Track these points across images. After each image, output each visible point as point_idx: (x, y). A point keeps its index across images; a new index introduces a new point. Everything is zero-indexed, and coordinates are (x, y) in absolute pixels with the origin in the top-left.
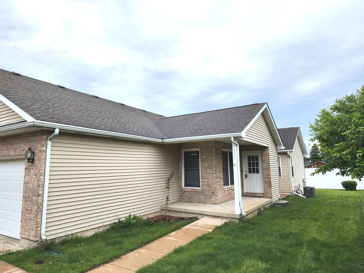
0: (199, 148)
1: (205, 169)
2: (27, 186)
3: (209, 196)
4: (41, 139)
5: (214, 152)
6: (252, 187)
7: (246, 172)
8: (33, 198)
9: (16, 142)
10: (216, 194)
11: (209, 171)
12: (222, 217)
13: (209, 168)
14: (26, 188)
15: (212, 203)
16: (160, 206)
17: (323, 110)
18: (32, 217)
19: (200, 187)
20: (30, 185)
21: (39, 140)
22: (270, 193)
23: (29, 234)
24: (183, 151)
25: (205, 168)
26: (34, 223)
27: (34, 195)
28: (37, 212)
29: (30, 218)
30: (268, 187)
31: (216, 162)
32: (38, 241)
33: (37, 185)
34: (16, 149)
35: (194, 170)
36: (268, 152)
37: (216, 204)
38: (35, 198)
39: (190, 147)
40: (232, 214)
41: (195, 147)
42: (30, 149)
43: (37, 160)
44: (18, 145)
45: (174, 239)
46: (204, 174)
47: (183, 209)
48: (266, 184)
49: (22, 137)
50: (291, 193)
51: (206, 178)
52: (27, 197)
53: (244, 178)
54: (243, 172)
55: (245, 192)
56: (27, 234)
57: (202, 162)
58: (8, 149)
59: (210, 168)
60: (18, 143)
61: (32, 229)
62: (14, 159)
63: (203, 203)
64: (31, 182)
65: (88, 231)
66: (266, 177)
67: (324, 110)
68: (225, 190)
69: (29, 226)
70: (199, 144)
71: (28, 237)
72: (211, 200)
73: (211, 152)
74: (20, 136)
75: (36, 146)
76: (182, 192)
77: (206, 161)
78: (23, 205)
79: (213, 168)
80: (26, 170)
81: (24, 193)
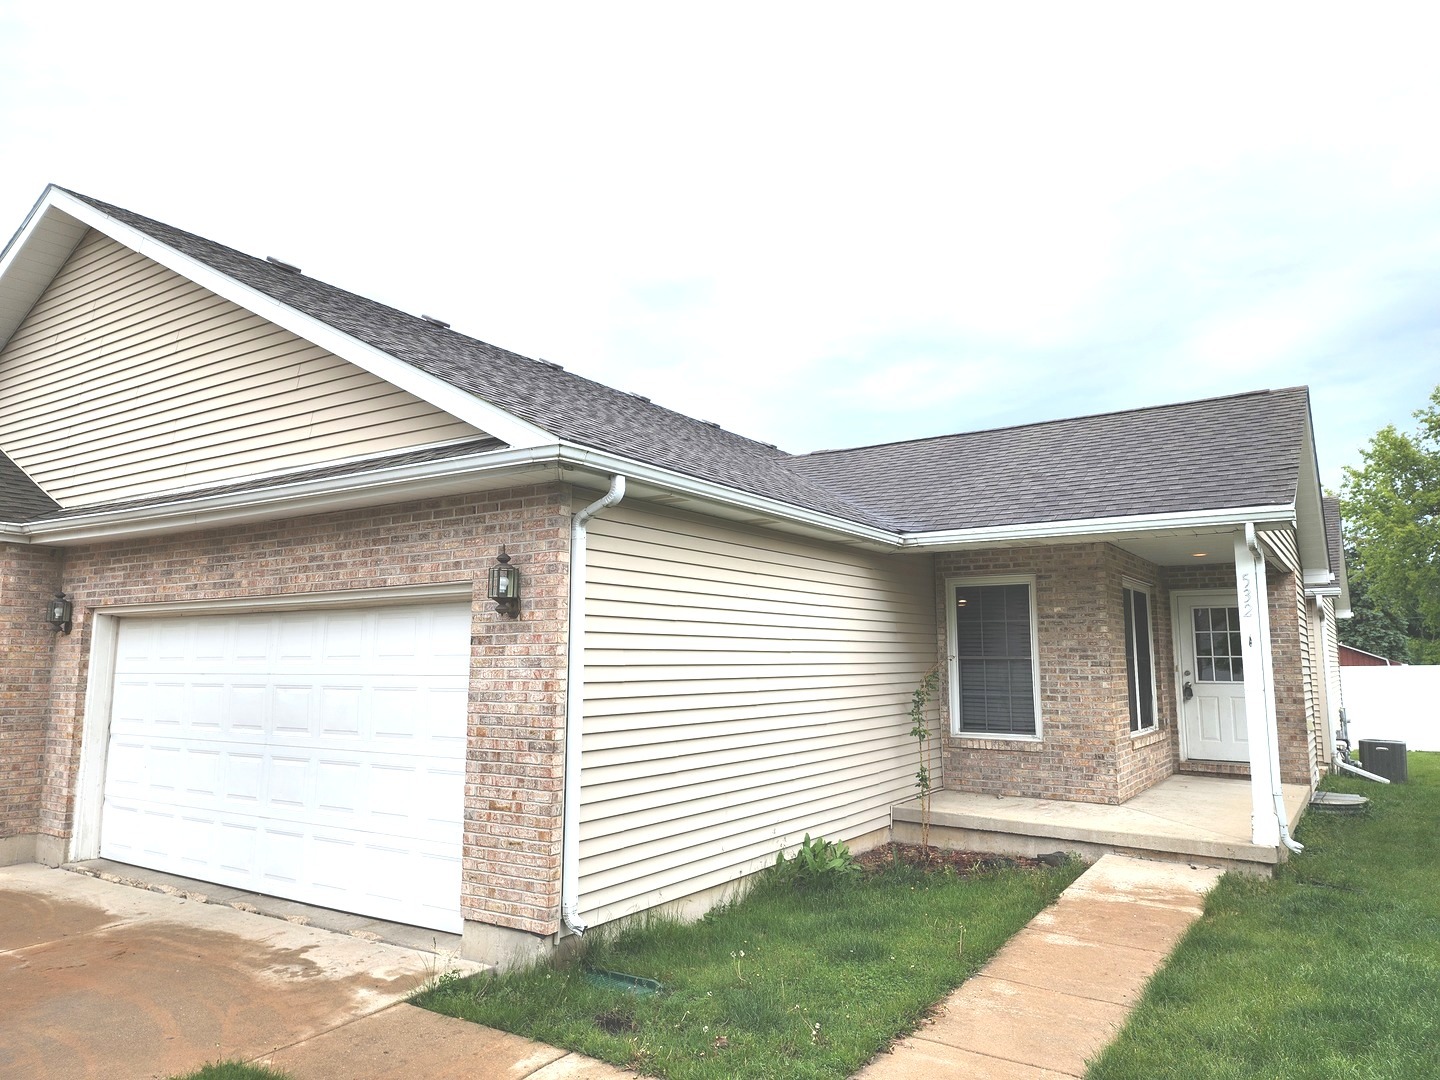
0: (1031, 571)
1: (1060, 660)
2: (488, 709)
3: (1081, 770)
4: (550, 520)
5: (1100, 588)
6: (1216, 739)
7: (1187, 673)
8: (527, 760)
9: (415, 533)
10: (1113, 764)
11: (1078, 668)
12: (1191, 859)
13: (1081, 657)
14: (482, 718)
15: (1096, 797)
16: (888, 806)
17: (1383, 432)
18: (522, 836)
19: (1032, 731)
20: (503, 707)
21: (539, 523)
22: (1302, 761)
23: (514, 908)
24: (952, 585)
25: (1059, 656)
26: (539, 862)
27: (531, 747)
28: (549, 815)
29: (511, 839)
30: (1293, 738)
31: (1110, 630)
32: (554, 935)
33: (546, 705)
34: (413, 561)
35: (980, 662)
36: (1291, 593)
37: (1114, 802)
38: (534, 759)
39: (987, 567)
40: (1239, 844)
41: (1012, 568)
42: (504, 559)
43: (537, 603)
44: (426, 545)
45: (1077, 943)
46: (1054, 680)
47: (1000, 821)
48: (1285, 726)
49: (449, 513)
50: (1327, 764)
51: (1064, 699)
52: (490, 754)
53: (1177, 698)
54: (1176, 674)
55: (1183, 758)
56: (498, 907)
57: (1047, 630)
58: (369, 559)
59: (1087, 657)
60: (424, 537)
61: (529, 887)
62: (381, 603)
63: (1054, 798)
64: (512, 695)
65: (691, 898)
66: (1285, 695)
67: (1390, 430)
68: (1137, 745)
69: (513, 871)
70: (1031, 558)
71: (508, 920)
72: (1092, 785)
73: (1090, 588)
74: (433, 507)
75: (525, 546)
76: (953, 754)
77: (1066, 629)
78: (473, 787)
79: (1098, 654)
80: (480, 643)
81: (471, 738)
